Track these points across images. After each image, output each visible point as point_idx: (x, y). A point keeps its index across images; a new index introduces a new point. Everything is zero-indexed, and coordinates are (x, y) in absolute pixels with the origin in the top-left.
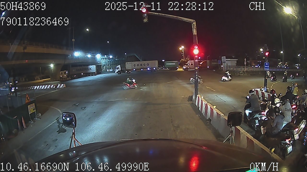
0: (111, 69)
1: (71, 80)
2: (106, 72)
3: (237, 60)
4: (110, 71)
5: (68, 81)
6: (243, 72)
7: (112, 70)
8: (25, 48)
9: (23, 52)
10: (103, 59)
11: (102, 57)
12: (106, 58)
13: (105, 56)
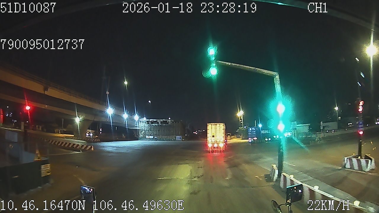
0: (151, 135)
1: (100, 142)
2: (144, 138)
3: (309, 124)
4: (150, 138)
5: (96, 143)
6: (319, 140)
7: (153, 136)
8: (46, 89)
9: (43, 93)
10: (142, 121)
11: (141, 120)
12: (145, 122)
13: (145, 118)
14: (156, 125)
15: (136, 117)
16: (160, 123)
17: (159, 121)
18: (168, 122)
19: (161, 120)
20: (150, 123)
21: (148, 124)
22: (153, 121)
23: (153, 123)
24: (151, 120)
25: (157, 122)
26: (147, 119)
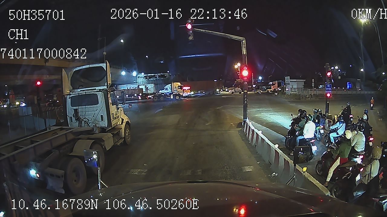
3: (305, 80)
6: (310, 96)
10: (140, 77)
11: (139, 75)
12: (143, 77)
13: (143, 74)
14: (154, 79)
15: (134, 74)
16: (158, 77)
17: (157, 75)
18: (165, 76)
19: (159, 74)
20: (148, 78)
21: (147, 79)
22: (151, 75)
23: (151, 78)
24: (149, 75)
25: (155, 76)
26: (145, 74)
